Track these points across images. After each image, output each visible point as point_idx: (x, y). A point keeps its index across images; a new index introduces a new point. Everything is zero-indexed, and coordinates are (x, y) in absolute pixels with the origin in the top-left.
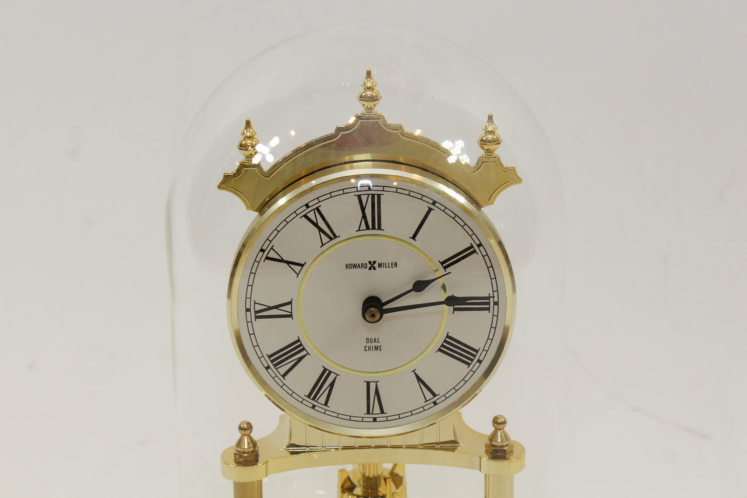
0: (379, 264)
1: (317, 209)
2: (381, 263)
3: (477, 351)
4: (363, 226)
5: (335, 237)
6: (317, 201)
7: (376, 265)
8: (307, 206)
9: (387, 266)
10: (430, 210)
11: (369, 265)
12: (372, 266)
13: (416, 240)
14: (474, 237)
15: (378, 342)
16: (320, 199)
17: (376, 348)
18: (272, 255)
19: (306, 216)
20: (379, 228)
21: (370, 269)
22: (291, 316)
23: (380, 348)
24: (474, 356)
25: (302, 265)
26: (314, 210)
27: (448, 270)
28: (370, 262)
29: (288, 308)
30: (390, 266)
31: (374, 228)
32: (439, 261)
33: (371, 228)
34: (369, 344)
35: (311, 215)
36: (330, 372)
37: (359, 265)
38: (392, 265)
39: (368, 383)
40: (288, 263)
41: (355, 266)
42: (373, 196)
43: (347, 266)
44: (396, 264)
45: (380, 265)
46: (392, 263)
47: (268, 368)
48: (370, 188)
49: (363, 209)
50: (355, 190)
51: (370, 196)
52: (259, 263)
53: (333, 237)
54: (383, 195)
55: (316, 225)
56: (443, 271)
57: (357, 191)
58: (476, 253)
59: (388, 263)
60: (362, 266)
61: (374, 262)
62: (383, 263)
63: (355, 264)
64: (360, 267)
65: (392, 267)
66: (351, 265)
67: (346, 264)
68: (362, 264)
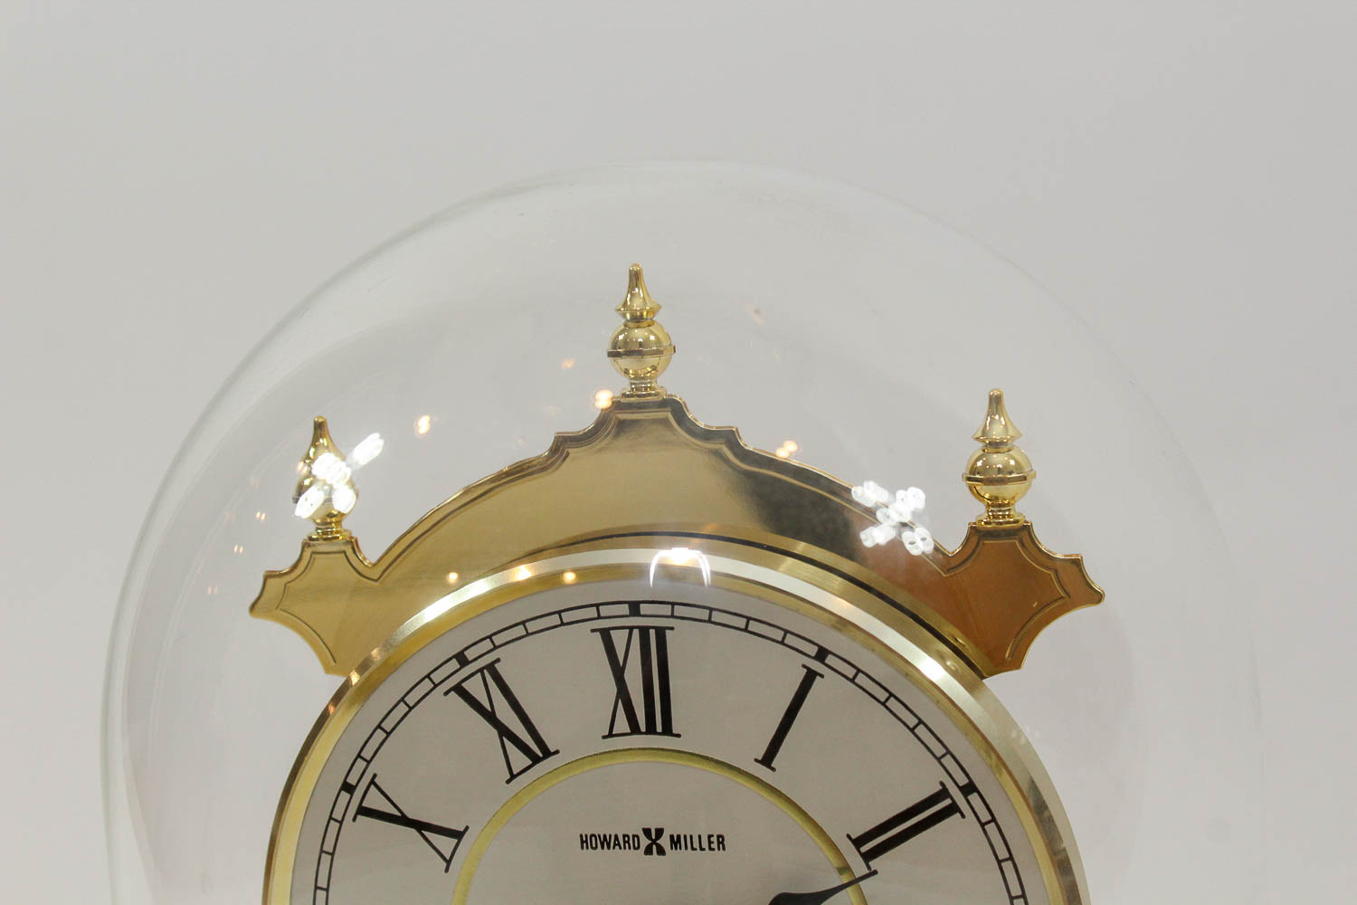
0: (672, 837)
1: (491, 668)
2: (679, 837)
4: (622, 724)
5: (547, 753)
6: (487, 645)
7: (664, 841)
8: (462, 659)
9: (696, 845)
10: (811, 676)
11: (645, 842)
12: (654, 842)
13: (773, 769)
14: (948, 761)
16: (498, 640)
18: (375, 801)
19: (459, 690)
20: (668, 730)
21: (649, 852)
25: (458, 835)
26: (481, 670)
27: (874, 864)
28: (647, 832)
30: (705, 844)
31: (651, 729)
32: (849, 836)
33: (643, 728)
35: (475, 687)
37: (616, 837)
38: (710, 843)
40: (420, 826)
41: (605, 842)
42: (644, 631)
43: (585, 842)
44: (721, 841)
45: (675, 842)
46: (710, 836)
48: (634, 608)
49: (618, 672)
50: (592, 612)
51: (636, 632)
52: (341, 823)
53: (540, 752)
54: (672, 628)
55: (490, 717)
56: (859, 867)
57: (599, 617)
58: (958, 814)
59: (700, 837)
60: (625, 842)
61: (660, 832)
62: (685, 837)
63: (605, 836)
64: (619, 845)
65: (711, 849)
66: (593, 838)
67: (581, 836)
68: (624, 836)
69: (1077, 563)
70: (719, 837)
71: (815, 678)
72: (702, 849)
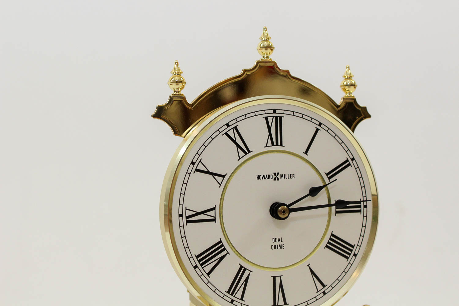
0: (281, 175)
1: (236, 128)
2: (283, 175)
3: (353, 247)
4: (270, 143)
5: (249, 152)
6: (235, 121)
7: (279, 176)
8: (228, 125)
9: (287, 177)
10: (317, 130)
11: (274, 177)
13: (308, 155)
14: (348, 152)
15: (282, 242)
17: (280, 247)
18: (201, 167)
19: (226, 134)
20: (281, 145)
21: (275, 179)
22: (214, 220)
23: (283, 246)
24: (351, 251)
25: (223, 177)
26: (233, 128)
27: (331, 180)
28: (275, 174)
29: (212, 213)
31: (277, 145)
32: (325, 173)
33: (275, 144)
34: (275, 244)
35: (231, 133)
36: (245, 269)
37: (266, 175)
38: (291, 176)
39: (274, 278)
40: (213, 174)
41: (263, 177)
42: (276, 117)
43: (258, 177)
44: (293, 176)
45: (282, 176)
46: (291, 174)
47: (196, 267)
48: (274, 111)
49: (269, 128)
50: (263, 112)
51: (274, 118)
52: (190, 174)
53: (247, 151)
54: (283, 117)
55: (234, 141)
56: (327, 181)
57: (265, 114)
58: (350, 166)
59: (288, 175)
60: (269, 177)
61: (278, 174)
62: (284, 175)
64: (267, 178)
65: (291, 178)
66: (260, 176)
67: (257, 176)
68: (269, 175)
70: (293, 174)
72: (289, 178)
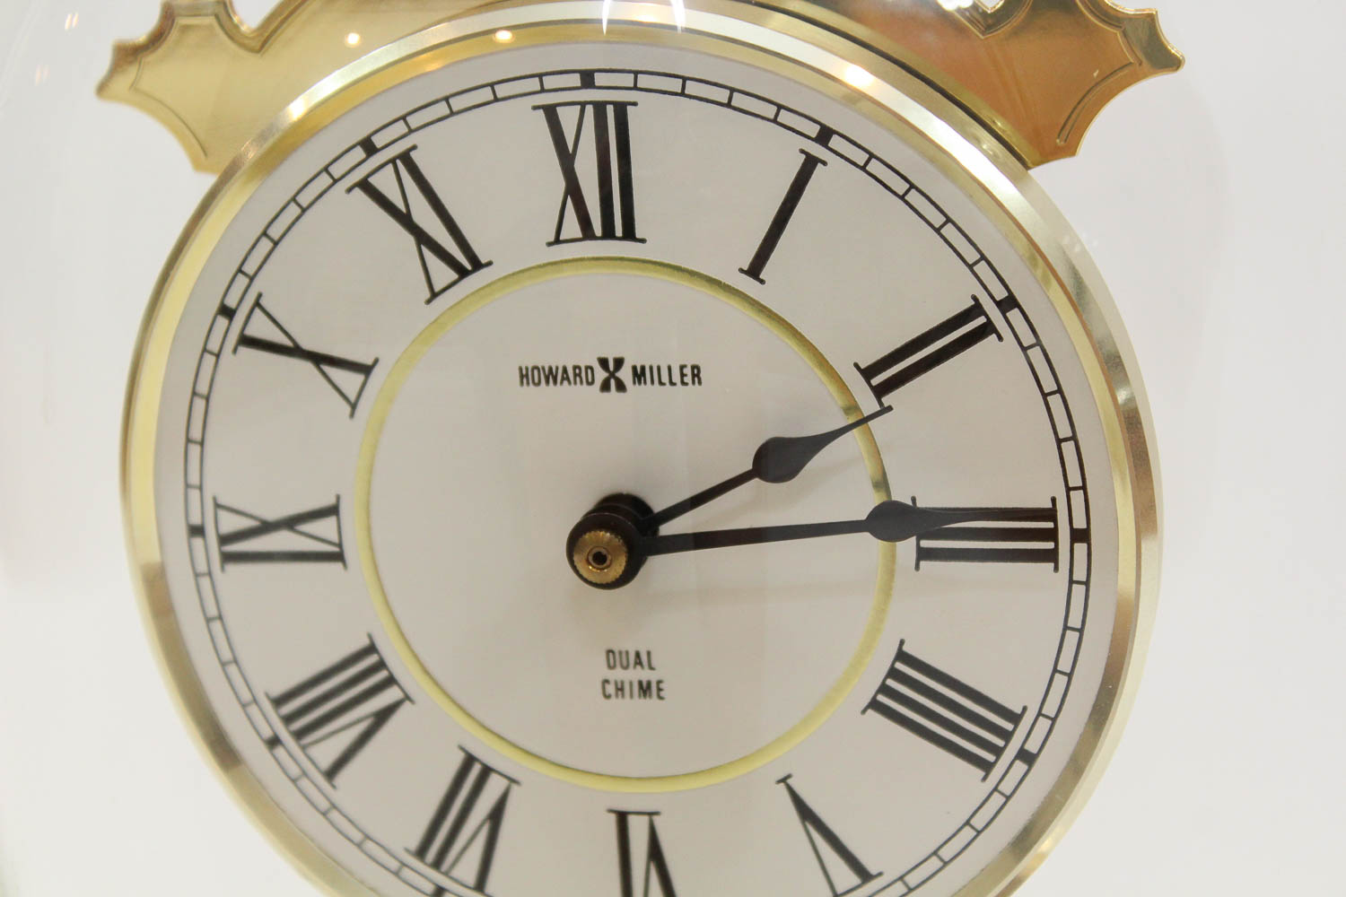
0: (634, 368)
1: (406, 157)
2: (643, 368)
3: (1015, 718)
4: (572, 227)
5: (477, 265)
6: (400, 128)
7: (625, 374)
8: (369, 147)
9: (665, 379)
10: (810, 163)
11: (601, 375)
12: (612, 375)
13: (762, 282)
14: (982, 269)
15: (651, 668)
16: (414, 121)
17: (645, 689)
18: (260, 328)
19: (365, 185)
20: (629, 234)
21: (605, 387)
22: (338, 557)
23: (659, 690)
24: (1007, 736)
25: (366, 370)
26: (393, 161)
27: (886, 400)
28: (603, 363)
29: (325, 527)
30: (676, 377)
31: (608, 233)
32: (856, 365)
33: (598, 231)
34: (619, 674)
35: (385, 182)
36: (487, 771)
37: (565, 370)
38: (683, 375)
39: (622, 818)
40: (319, 359)
41: (551, 376)
42: (600, 107)
43: (525, 376)
44: (696, 373)
45: (639, 375)
46: (682, 367)
47: (274, 742)
48: (588, 79)
49: (567, 159)
50: (534, 84)
51: (590, 109)
52: (218, 356)
53: (468, 264)
54: (635, 104)
55: (405, 220)
56: (868, 404)
57: (543, 90)
58: (994, 336)
59: (669, 369)
60: (575, 375)
61: (619, 363)
62: (651, 368)
63: (551, 369)
64: (568, 379)
65: (684, 383)
66: (536, 372)
67: (521, 369)
68: (575, 368)
69: (1150, 21)
70: (693, 367)
71: (814, 167)
72: (672, 383)
